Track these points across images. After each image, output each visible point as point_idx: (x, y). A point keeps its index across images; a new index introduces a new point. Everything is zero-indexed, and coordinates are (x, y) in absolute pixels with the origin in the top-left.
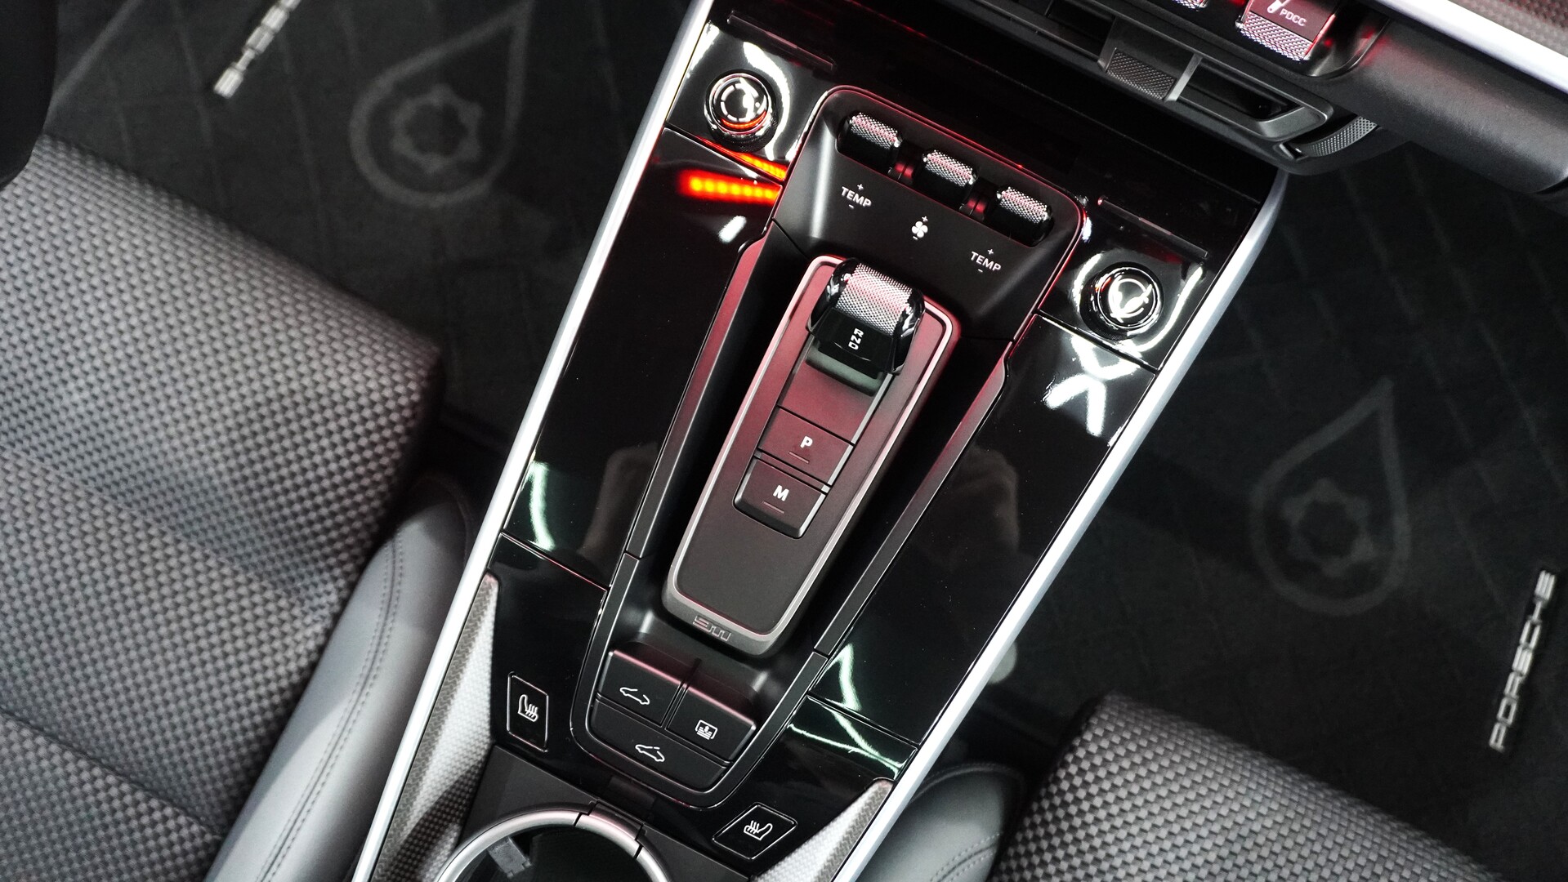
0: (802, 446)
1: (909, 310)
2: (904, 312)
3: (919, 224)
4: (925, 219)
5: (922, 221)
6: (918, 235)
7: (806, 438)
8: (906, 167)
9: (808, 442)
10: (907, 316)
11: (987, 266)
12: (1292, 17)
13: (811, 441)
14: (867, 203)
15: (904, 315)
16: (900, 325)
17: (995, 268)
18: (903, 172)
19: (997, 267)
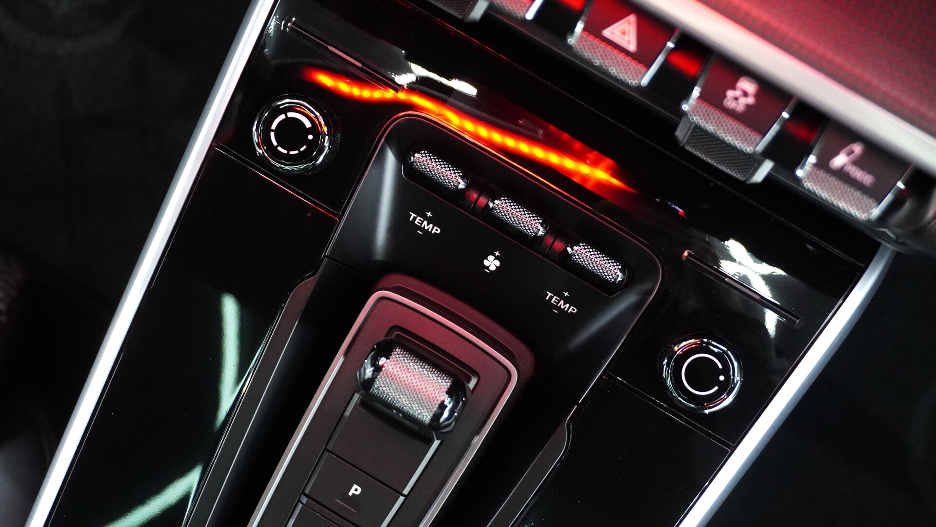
0: (350, 494)
1: (447, 401)
2: (443, 402)
3: (491, 258)
4: (497, 254)
5: (494, 255)
6: (490, 268)
7: (355, 486)
8: (480, 195)
9: (356, 490)
10: (446, 407)
11: (562, 307)
12: (858, 174)
13: (359, 490)
14: (436, 230)
15: (442, 406)
16: (437, 416)
17: (570, 310)
18: (477, 200)
19: (573, 310)
